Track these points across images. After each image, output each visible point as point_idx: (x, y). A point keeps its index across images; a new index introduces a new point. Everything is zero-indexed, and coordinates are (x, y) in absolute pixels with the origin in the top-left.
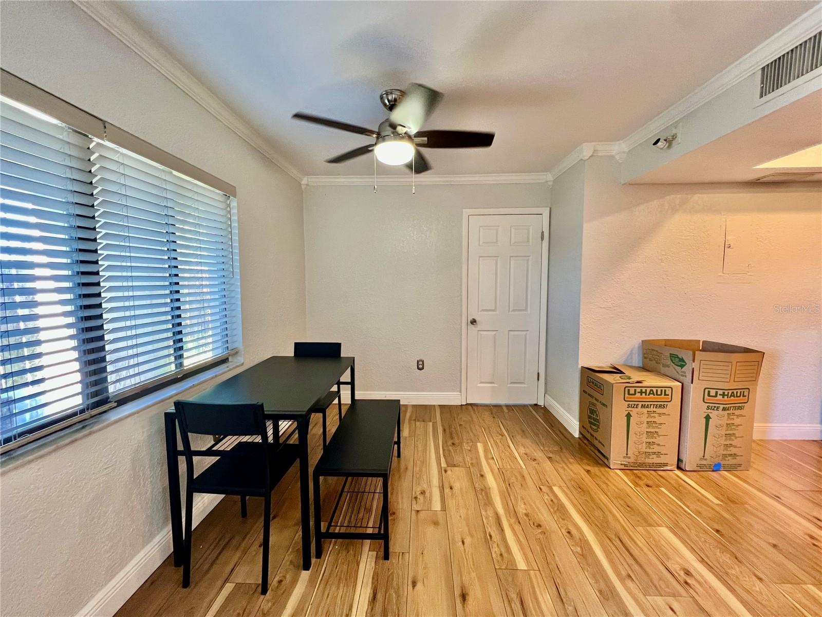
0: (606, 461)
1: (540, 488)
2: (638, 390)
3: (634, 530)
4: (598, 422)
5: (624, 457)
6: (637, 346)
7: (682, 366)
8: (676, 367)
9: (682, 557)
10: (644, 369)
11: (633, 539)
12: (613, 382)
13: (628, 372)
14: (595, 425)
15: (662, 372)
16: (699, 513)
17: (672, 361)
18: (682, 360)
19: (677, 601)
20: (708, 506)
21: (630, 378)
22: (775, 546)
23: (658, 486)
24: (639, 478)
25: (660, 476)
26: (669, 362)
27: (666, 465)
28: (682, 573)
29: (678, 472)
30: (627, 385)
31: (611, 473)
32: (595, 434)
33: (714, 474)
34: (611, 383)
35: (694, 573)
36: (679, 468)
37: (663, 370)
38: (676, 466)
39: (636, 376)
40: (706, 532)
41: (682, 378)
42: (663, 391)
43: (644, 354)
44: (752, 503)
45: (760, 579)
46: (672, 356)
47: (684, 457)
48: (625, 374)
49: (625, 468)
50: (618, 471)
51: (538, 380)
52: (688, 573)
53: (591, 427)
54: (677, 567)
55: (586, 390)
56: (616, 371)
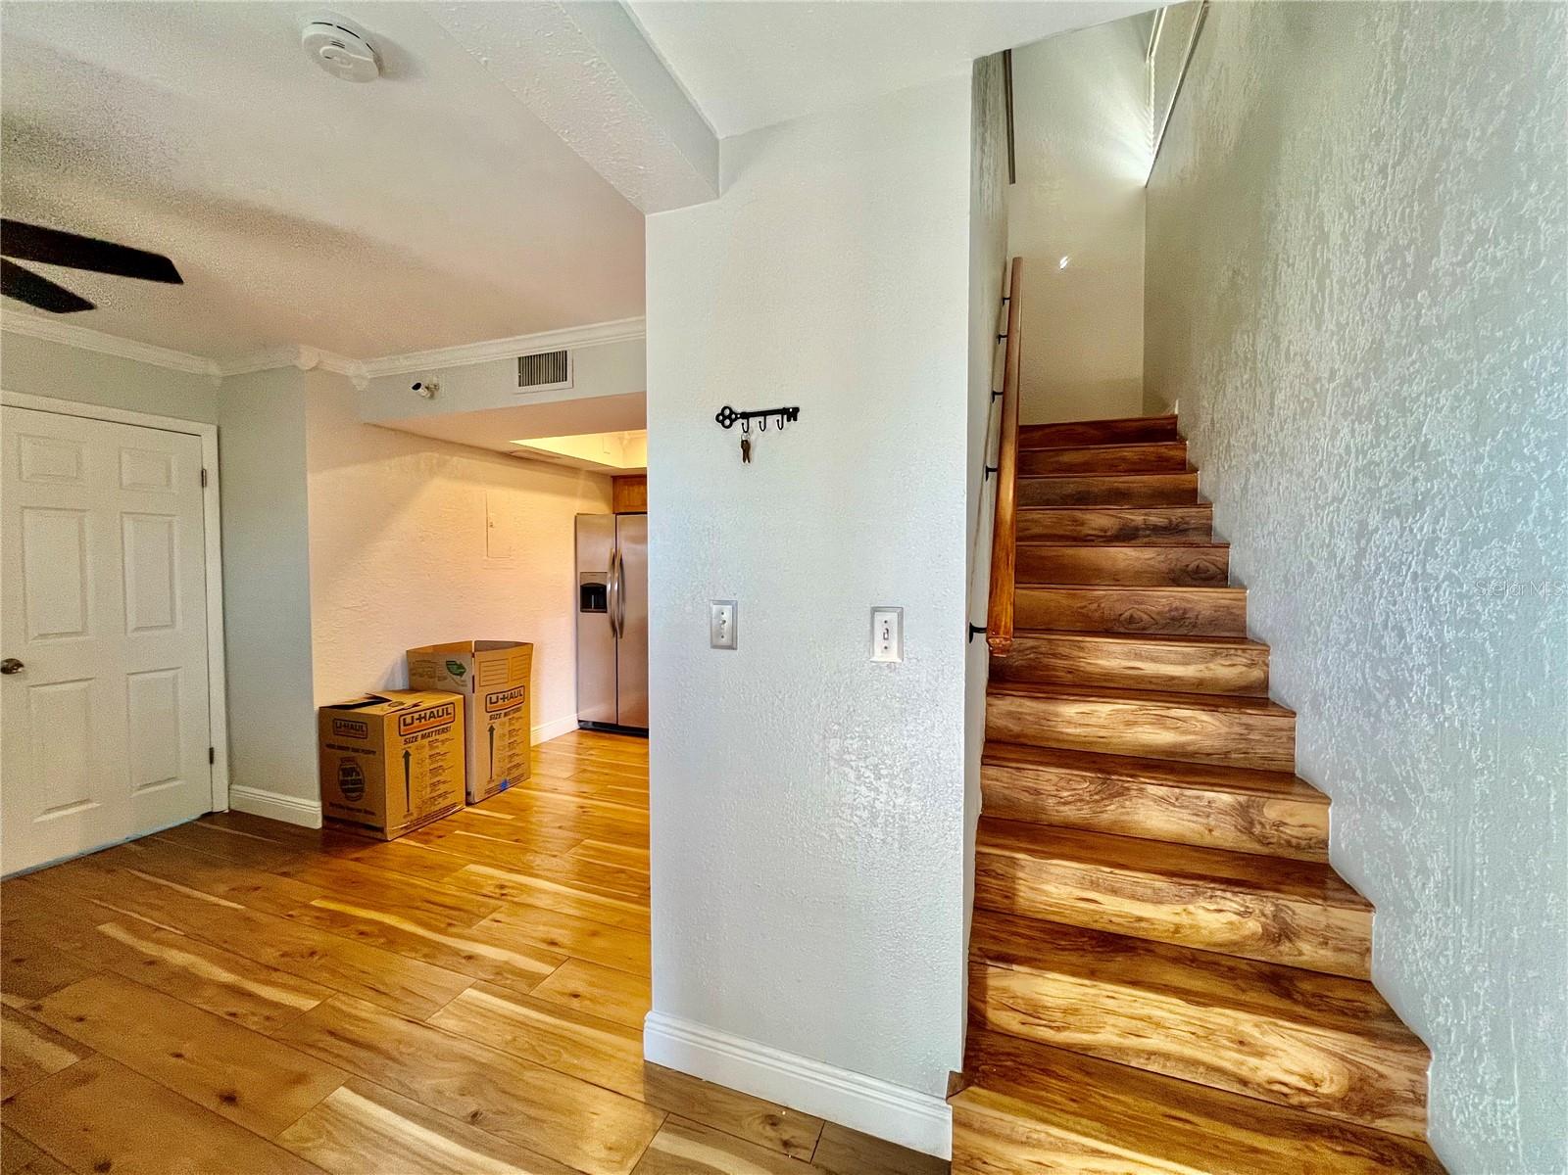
0: (379, 835)
1: (289, 916)
2: (416, 716)
3: (439, 885)
4: (361, 783)
5: (405, 817)
6: (399, 662)
7: (461, 674)
8: (455, 677)
9: (492, 878)
10: (412, 689)
11: (439, 892)
12: (382, 713)
13: (394, 698)
14: (354, 790)
15: (439, 688)
16: (497, 835)
17: (449, 669)
18: (461, 666)
19: (500, 912)
20: (505, 824)
21: (402, 704)
22: (560, 827)
23: (451, 832)
24: (428, 834)
25: (450, 821)
26: (446, 673)
27: (454, 805)
28: (497, 891)
29: (469, 809)
30: (403, 712)
31: (390, 846)
32: (357, 805)
33: (502, 794)
34: (379, 716)
35: (506, 884)
36: (468, 804)
37: (440, 685)
38: (464, 802)
39: (409, 700)
40: (509, 846)
41: (462, 689)
42: (445, 710)
43: (410, 670)
44: (538, 803)
45: (555, 856)
46: (449, 663)
47: (473, 789)
48: (390, 701)
49: (409, 832)
50: (399, 840)
51: (211, 761)
52: (502, 887)
53: (347, 798)
54: (491, 889)
55: (332, 742)
56: (376, 700)
